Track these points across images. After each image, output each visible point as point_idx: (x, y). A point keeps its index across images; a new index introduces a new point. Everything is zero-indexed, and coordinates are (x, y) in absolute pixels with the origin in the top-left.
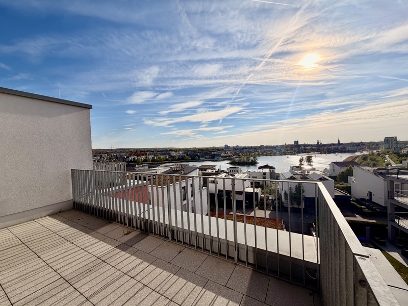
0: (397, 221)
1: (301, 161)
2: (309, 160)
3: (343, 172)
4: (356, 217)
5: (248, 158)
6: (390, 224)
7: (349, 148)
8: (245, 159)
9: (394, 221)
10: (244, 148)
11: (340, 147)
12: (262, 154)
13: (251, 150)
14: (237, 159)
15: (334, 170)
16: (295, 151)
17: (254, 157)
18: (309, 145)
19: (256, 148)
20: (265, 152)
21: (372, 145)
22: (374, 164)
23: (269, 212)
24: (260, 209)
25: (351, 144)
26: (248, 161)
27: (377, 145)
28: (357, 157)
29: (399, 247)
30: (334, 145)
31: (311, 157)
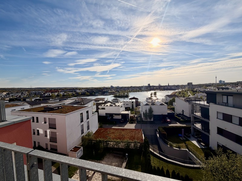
0: (195, 124)
1: (151, 94)
2: (155, 94)
3: (171, 100)
4: (177, 123)
5: (124, 93)
6: (192, 126)
7: (173, 88)
8: (122, 94)
9: (194, 125)
10: (122, 88)
11: (169, 87)
12: (132, 91)
13: (125, 89)
14: (118, 94)
15: (167, 99)
16: (148, 89)
17: (127, 93)
18: (155, 86)
19: (128, 88)
20: (133, 90)
21: (183, 87)
22: (184, 96)
23: (135, 124)
24: (130, 123)
25: (174, 86)
26: (124, 95)
27: (185, 86)
28: (177, 92)
29: (196, 138)
30: (166, 86)
31: (156, 92)
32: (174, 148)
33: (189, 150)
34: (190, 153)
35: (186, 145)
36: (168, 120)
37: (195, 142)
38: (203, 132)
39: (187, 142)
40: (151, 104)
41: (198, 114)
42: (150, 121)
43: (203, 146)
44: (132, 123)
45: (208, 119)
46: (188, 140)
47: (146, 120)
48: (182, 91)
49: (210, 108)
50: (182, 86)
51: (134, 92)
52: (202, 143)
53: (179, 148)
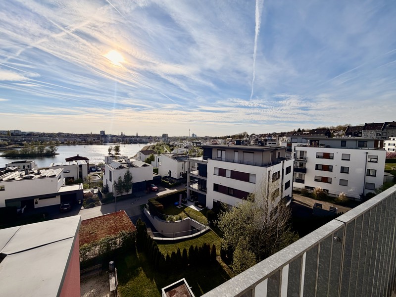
0: (191, 186)
1: (110, 150)
2: (117, 149)
4: (166, 190)
5: (41, 149)
6: (188, 189)
7: (144, 140)
8: (36, 149)
10: (30, 135)
11: (138, 139)
12: (63, 143)
13: (43, 138)
15: (140, 157)
16: (102, 141)
17: (52, 147)
18: (115, 136)
19: (51, 136)
20: (66, 140)
21: (156, 139)
22: (159, 152)
23: (100, 207)
24: (88, 208)
25: (145, 137)
26: (42, 151)
27: (159, 138)
28: (149, 147)
29: (192, 202)
30: (134, 137)
31: (119, 147)
32: (176, 221)
33: (190, 217)
34: (193, 220)
35: (186, 214)
36: (154, 188)
37: (192, 207)
38: (200, 192)
39: (186, 209)
40: (128, 166)
41: (196, 172)
42: (127, 195)
43: (201, 208)
44: (93, 206)
45: (206, 176)
46: (186, 207)
47: (120, 195)
48: (156, 145)
49: (208, 164)
50: (156, 137)
51: (68, 144)
52: (199, 206)
53: (180, 219)
